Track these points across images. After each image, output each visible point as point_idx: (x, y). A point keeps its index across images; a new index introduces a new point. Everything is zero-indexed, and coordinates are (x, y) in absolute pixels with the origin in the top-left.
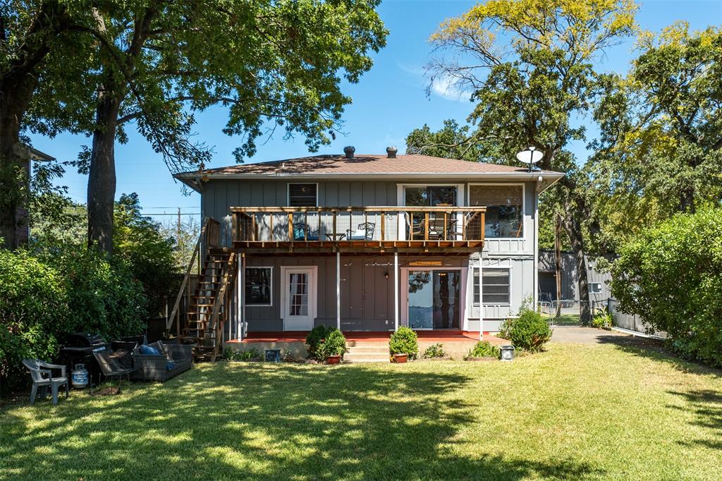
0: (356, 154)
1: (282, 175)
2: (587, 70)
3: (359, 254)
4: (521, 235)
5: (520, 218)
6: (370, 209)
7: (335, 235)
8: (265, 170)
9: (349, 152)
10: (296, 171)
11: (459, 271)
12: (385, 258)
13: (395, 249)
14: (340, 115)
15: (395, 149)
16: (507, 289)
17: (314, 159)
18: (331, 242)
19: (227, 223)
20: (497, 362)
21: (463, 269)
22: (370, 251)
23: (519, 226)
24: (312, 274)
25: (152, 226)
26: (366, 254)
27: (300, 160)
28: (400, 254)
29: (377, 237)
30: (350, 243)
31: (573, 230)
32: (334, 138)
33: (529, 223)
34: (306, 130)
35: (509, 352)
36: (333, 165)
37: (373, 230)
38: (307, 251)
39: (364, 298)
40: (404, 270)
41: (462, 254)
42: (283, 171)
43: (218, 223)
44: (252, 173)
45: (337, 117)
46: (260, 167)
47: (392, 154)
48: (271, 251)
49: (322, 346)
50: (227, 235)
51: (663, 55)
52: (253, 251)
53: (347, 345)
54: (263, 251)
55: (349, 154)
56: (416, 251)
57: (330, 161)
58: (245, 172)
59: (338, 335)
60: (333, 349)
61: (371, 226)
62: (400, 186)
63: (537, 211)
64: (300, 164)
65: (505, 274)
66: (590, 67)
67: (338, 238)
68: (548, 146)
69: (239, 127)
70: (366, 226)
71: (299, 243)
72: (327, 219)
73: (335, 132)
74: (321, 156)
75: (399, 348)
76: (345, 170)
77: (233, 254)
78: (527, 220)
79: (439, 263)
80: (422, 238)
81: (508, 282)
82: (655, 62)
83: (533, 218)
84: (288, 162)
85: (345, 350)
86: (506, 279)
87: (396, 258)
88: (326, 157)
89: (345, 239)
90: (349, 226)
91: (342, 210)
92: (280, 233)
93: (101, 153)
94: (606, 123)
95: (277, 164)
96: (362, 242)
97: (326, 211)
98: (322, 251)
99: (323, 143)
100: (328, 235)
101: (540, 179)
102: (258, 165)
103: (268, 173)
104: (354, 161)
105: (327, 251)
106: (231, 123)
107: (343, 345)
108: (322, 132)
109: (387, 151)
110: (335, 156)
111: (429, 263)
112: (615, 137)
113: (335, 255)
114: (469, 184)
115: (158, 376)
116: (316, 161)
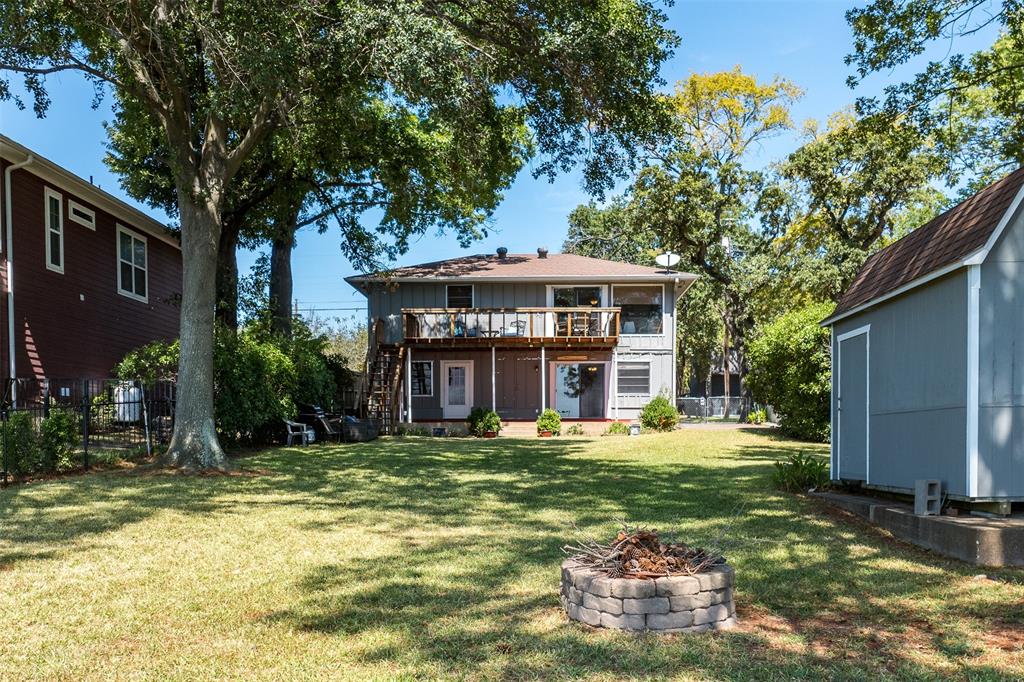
0: (509, 254)
1: (441, 278)
2: (736, 168)
3: (512, 349)
4: (661, 331)
5: (661, 316)
6: (520, 309)
7: (490, 332)
8: (425, 274)
9: (502, 252)
10: (453, 274)
11: (604, 365)
12: (534, 353)
13: (542, 344)
14: (492, 213)
15: (545, 250)
16: (647, 381)
17: (468, 260)
18: (486, 339)
19: (391, 321)
20: (626, 437)
21: (607, 363)
22: (520, 346)
23: (659, 323)
24: (469, 367)
25: (302, 323)
26: (518, 349)
27: (456, 262)
28: (546, 349)
29: (527, 334)
30: (503, 339)
31: (734, 326)
32: (486, 236)
33: (669, 321)
34: (458, 226)
35: (636, 429)
36: (487, 267)
37: (523, 327)
38: (466, 346)
39: (516, 389)
40: (552, 363)
41: (606, 349)
42: (442, 274)
43: (383, 322)
44: (414, 277)
45: (490, 214)
46: (419, 270)
47: (542, 254)
48: (436, 347)
49: (481, 424)
50: (391, 333)
51: (811, 155)
52: (421, 346)
53: (501, 424)
54: (429, 346)
55: (502, 256)
56: (561, 346)
57: (484, 262)
58: (407, 275)
59: (494, 415)
60: (490, 427)
61: (522, 324)
62: (548, 287)
63: (675, 310)
64: (456, 266)
65: (646, 367)
66: (739, 165)
67: (493, 334)
68: (701, 243)
69: (392, 225)
70: (517, 324)
71: (459, 338)
72: (483, 318)
73: (487, 230)
74: (474, 257)
75: (545, 426)
76: (499, 272)
77: (402, 349)
78: (666, 317)
79: (585, 358)
80: (566, 334)
81: (648, 374)
82: (803, 162)
83: (672, 315)
84: (445, 264)
85: (499, 429)
86: (646, 372)
87: (543, 351)
88: (479, 258)
89: (498, 336)
90: (503, 324)
91: (497, 311)
92: (439, 331)
93: (280, 260)
94: (766, 216)
95: (434, 266)
96: (514, 339)
97: (483, 311)
98: (480, 346)
99: (475, 238)
100: (483, 333)
101: (677, 280)
102: (417, 267)
103: (428, 276)
104: (506, 262)
105: (484, 346)
106: (384, 222)
107: (498, 424)
108: (474, 228)
109: (539, 252)
110: (488, 256)
111: (575, 357)
112: (775, 230)
113: (490, 350)
114: (613, 285)
115: (360, 438)
116: (471, 262)
